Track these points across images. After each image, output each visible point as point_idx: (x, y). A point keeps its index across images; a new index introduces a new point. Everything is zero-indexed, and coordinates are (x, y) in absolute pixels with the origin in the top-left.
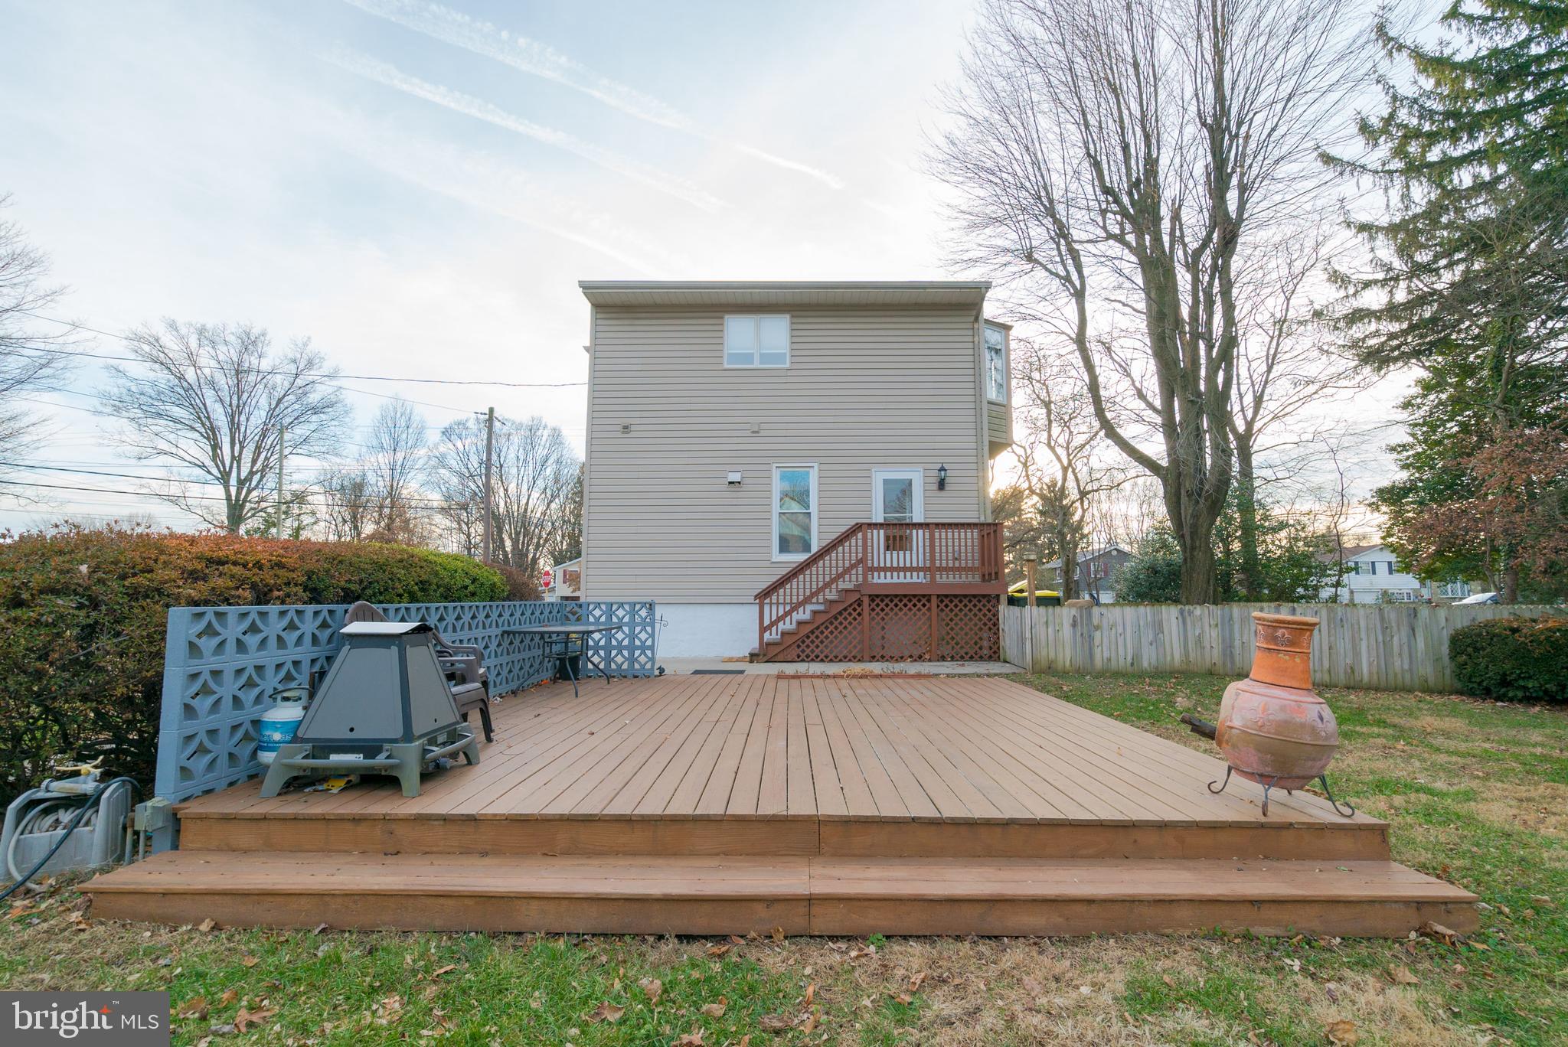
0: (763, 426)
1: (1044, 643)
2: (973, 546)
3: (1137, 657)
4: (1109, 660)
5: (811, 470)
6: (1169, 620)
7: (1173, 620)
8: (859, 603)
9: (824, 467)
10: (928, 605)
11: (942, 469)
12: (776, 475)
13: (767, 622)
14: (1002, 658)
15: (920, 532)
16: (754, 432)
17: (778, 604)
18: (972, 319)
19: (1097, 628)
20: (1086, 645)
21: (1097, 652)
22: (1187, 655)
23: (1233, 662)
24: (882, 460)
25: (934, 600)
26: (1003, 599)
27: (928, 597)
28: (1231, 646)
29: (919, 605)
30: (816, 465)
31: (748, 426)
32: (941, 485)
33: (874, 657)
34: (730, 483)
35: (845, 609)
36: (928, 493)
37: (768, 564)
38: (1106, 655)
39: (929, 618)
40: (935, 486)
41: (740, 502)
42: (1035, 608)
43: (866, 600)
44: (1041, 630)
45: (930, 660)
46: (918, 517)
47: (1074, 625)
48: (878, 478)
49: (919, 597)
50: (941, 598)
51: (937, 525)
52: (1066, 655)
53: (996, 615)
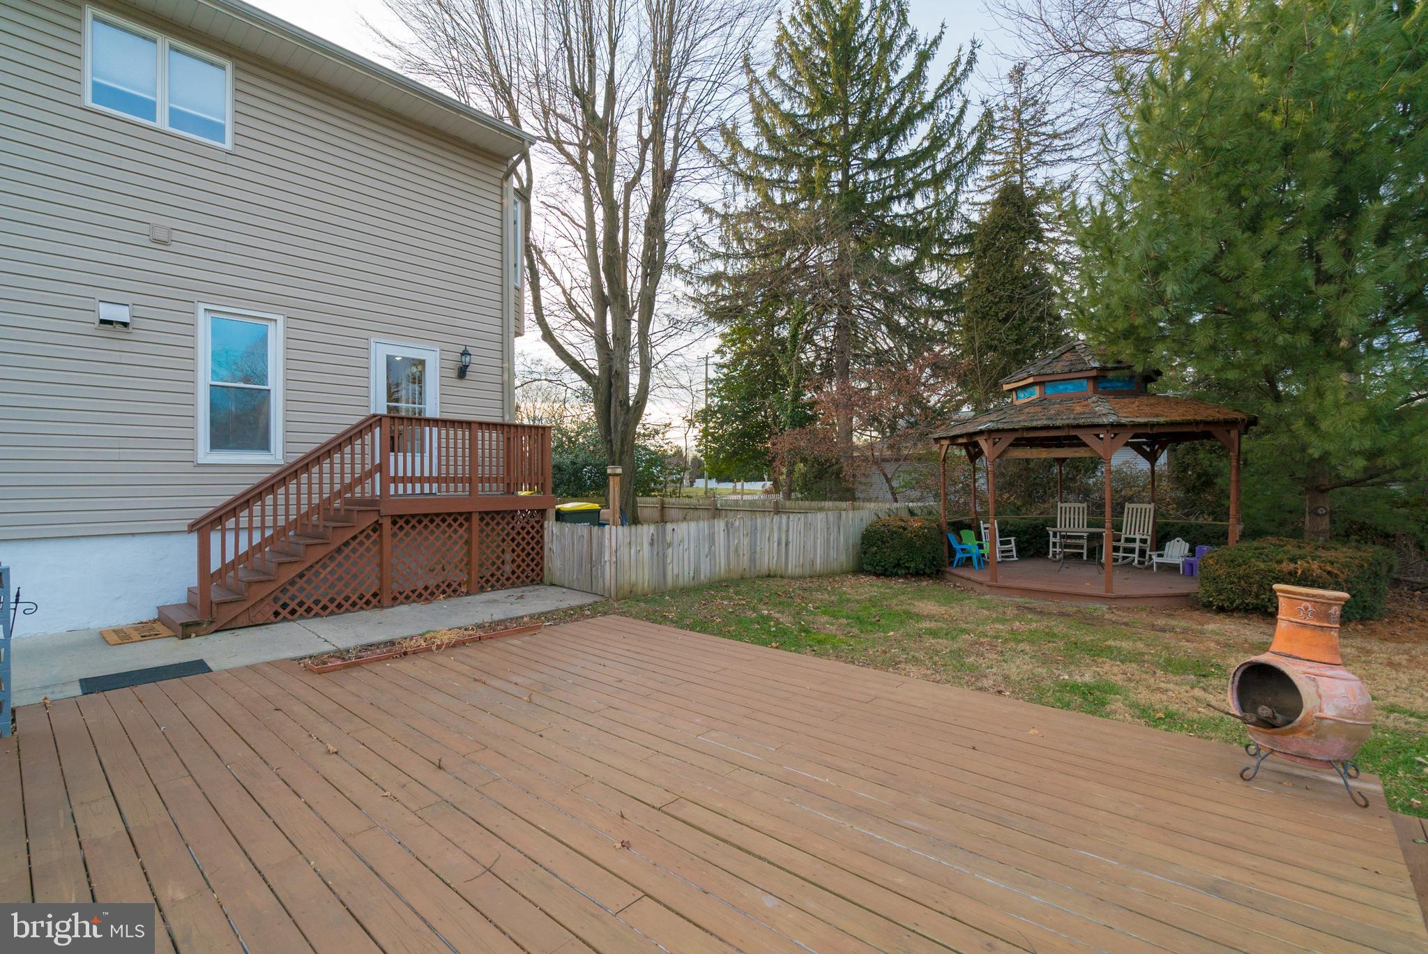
0: (176, 235)
1: (627, 564)
2: (498, 449)
3: (697, 570)
4: (678, 576)
5: (271, 326)
6: (719, 533)
7: (722, 533)
8: (377, 527)
9: (293, 323)
10: (466, 525)
11: (465, 353)
12: (204, 325)
13: (215, 565)
14: (546, 579)
15: (435, 430)
16: (156, 241)
17: (250, 529)
18: (501, 175)
19: (669, 545)
20: (661, 563)
21: (669, 568)
22: (729, 564)
23: (755, 568)
24: (386, 328)
25: (475, 518)
26: (551, 514)
27: (468, 516)
28: (755, 552)
29: (455, 525)
30: (280, 319)
31: (144, 229)
32: (462, 372)
33: (395, 599)
34: (103, 322)
35: (354, 538)
36: (446, 381)
37: (190, 465)
38: (676, 572)
39: (468, 542)
40: (454, 374)
41: (126, 358)
42: (620, 528)
43: (387, 523)
44: (624, 552)
45: (468, 594)
46: (432, 409)
47: (652, 544)
48: (380, 352)
49: (455, 516)
50: (483, 515)
51: (481, 424)
52: (642, 577)
53: (540, 531)
